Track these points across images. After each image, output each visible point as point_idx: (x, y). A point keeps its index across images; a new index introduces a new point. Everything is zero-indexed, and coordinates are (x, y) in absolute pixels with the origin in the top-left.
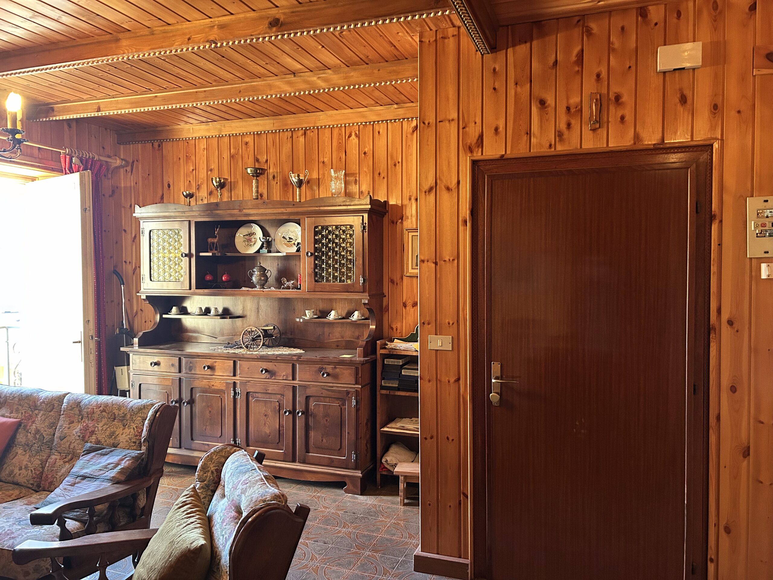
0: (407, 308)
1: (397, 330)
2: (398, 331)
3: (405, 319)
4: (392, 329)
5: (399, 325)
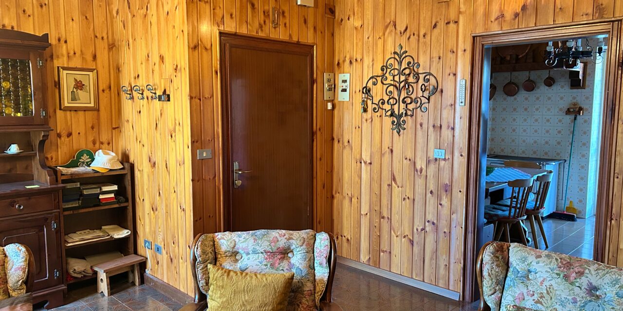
0: (62, 138)
1: (52, 159)
2: (54, 160)
3: (61, 148)
4: (47, 158)
5: (54, 154)
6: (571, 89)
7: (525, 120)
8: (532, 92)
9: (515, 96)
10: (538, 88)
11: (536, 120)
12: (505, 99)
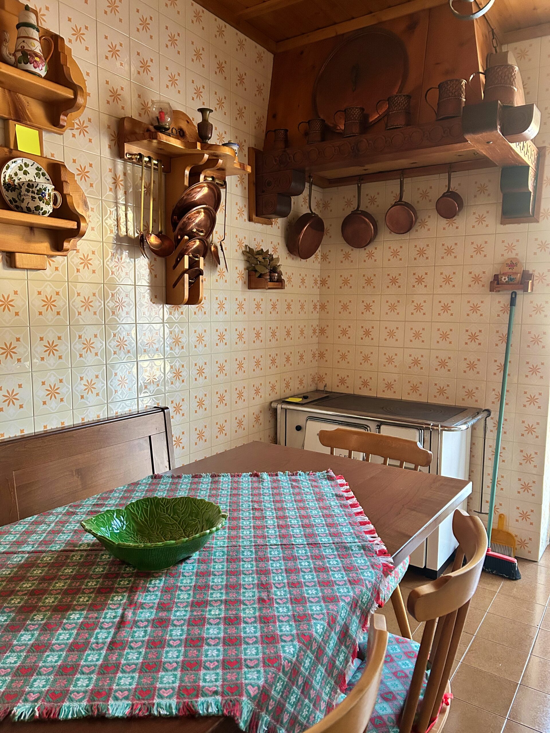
6: (503, 223)
7: (393, 308)
8: (406, 236)
9: (370, 248)
10: (423, 224)
11: (418, 308)
12: (347, 256)
